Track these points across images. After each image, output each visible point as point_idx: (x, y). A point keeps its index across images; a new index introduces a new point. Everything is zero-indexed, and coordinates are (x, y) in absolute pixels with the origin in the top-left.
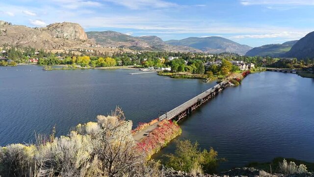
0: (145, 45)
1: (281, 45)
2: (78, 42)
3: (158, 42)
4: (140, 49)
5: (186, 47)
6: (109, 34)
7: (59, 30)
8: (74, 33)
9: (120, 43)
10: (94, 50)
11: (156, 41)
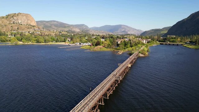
0: (77, 30)
1: (161, 29)
2: (29, 27)
3: (86, 28)
4: (73, 32)
5: (103, 31)
6: (53, 23)
7: (15, 18)
8: (26, 20)
9: (61, 28)
10: (41, 32)
11: (85, 27)
